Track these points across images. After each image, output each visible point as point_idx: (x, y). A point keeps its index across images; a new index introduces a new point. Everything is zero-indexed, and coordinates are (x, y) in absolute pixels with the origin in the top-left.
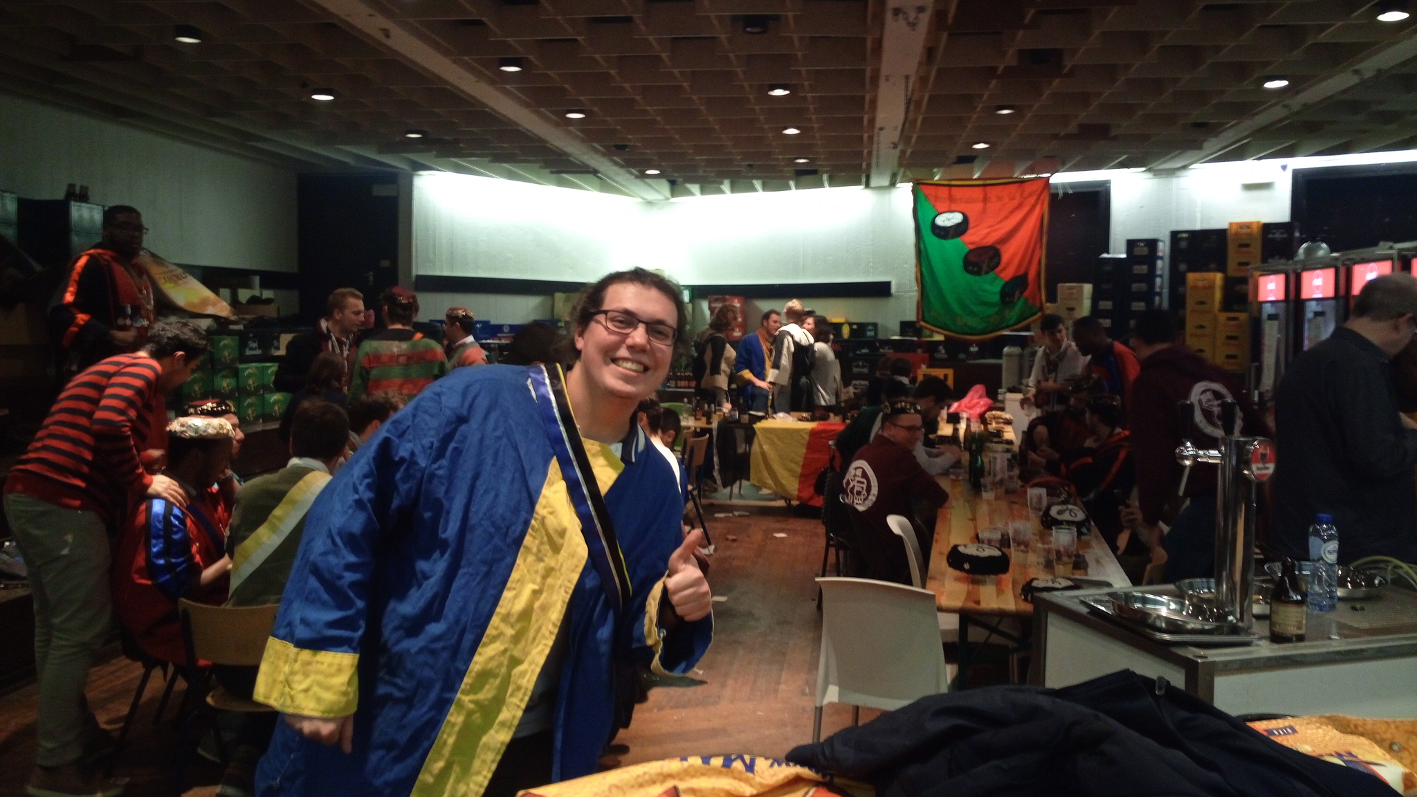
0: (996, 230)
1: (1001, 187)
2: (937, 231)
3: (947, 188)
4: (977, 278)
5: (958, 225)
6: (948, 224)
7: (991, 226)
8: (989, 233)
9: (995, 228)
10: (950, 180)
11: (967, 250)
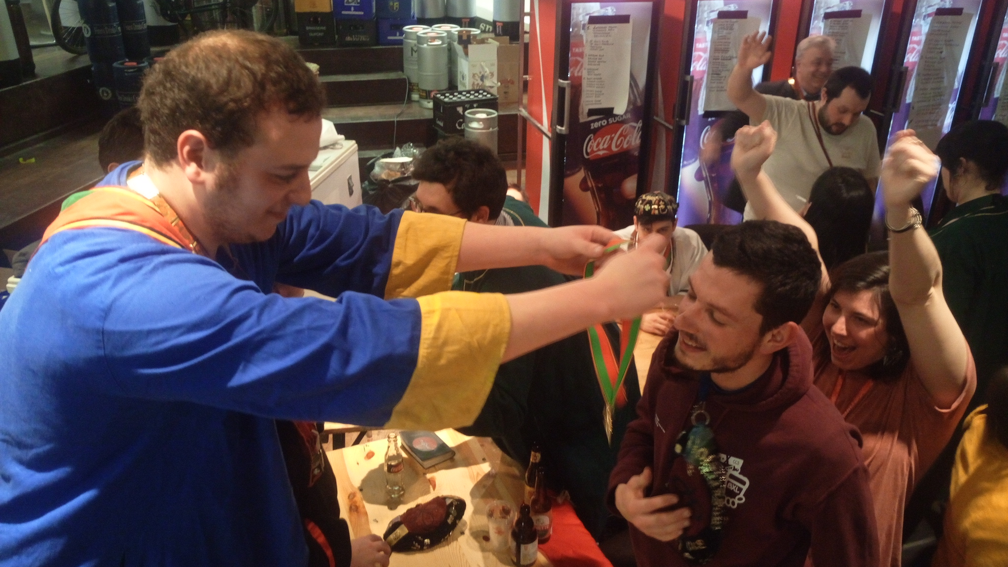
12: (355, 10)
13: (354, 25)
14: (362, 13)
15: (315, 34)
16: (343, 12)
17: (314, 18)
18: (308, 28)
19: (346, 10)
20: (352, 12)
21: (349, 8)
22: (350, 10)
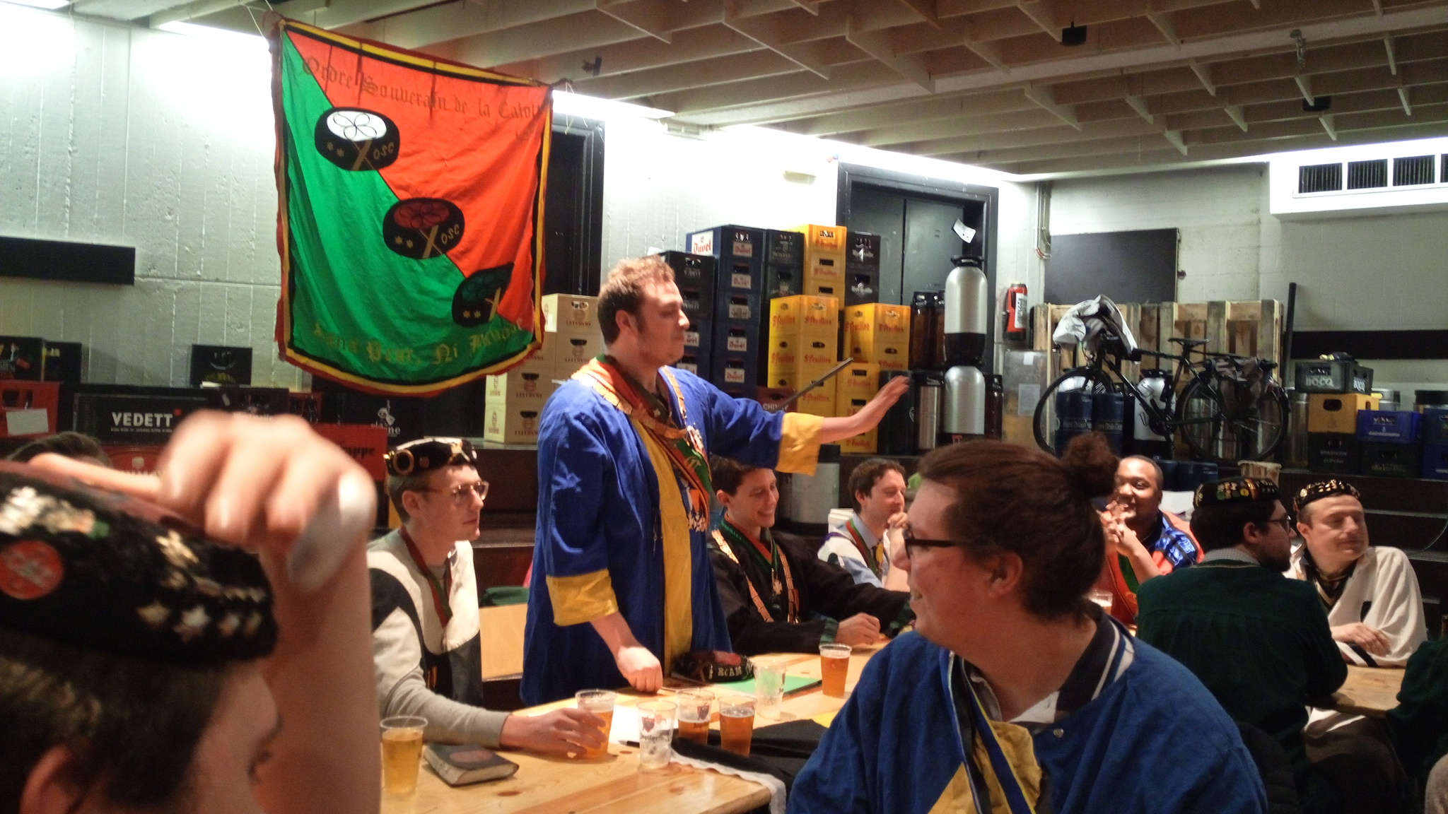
0: (451, 170)
1: (466, 83)
2: (330, 146)
3: (355, 57)
4: (412, 262)
5: (376, 143)
6: (355, 136)
7: (443, 160)
8: (438, 173)
9: (450, 164)
10: (362, 41)
11: (395, 200)
12: (1388, 431)
13: (1387, 450)
14: (1398, 435)
15: (1331, 460)
16: (1370, 433)
17: (1332, 440)
18: (1323, 452)
19: (1375, 431)
20: (1384, 433)
21: (1379, 429)
22: (1381, 431)
